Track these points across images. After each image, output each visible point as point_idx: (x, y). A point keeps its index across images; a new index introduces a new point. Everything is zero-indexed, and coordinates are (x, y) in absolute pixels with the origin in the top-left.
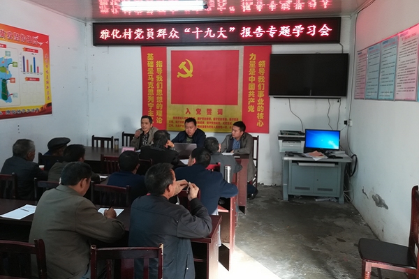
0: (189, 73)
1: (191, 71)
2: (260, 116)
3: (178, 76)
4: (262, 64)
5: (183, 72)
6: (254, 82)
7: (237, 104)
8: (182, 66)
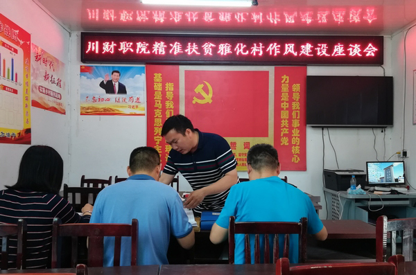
0: (208, 98)
1: (211, 95)
2: (296, 150)
3: (194, 102)
4: (297, 87)
5: (201, 97)
6: (287, 109)
7: (267, 136)
8: (199, 89)
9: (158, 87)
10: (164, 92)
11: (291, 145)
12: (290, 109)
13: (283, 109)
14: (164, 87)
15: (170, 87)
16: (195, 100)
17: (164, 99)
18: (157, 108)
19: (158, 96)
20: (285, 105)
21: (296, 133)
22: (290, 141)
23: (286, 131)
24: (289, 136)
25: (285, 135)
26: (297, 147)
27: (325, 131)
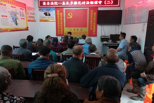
0: (71, 17)
1: (72, 16)
3: (67, 18)
4: (95, 13)
5: (69, 17)
6: (92, 20)
7: (87, 27)
8: (69, 14)
9: (58, 14)
10: (60, 15)
11: (93, 30)
12: (93, 20)
13: (91, 20)
14: (60, 14)
15: (61, 14)
16: (68, 17)
17: (60, 17)
18: (58, 20)
19: (58, 17)
20: (92, 19)
21: (94, 26)
22: (93, 29)
23: (91, 26)
24: (93, 27)
25: (91, 27)
26: (95, 30)
27: (102, 26)
